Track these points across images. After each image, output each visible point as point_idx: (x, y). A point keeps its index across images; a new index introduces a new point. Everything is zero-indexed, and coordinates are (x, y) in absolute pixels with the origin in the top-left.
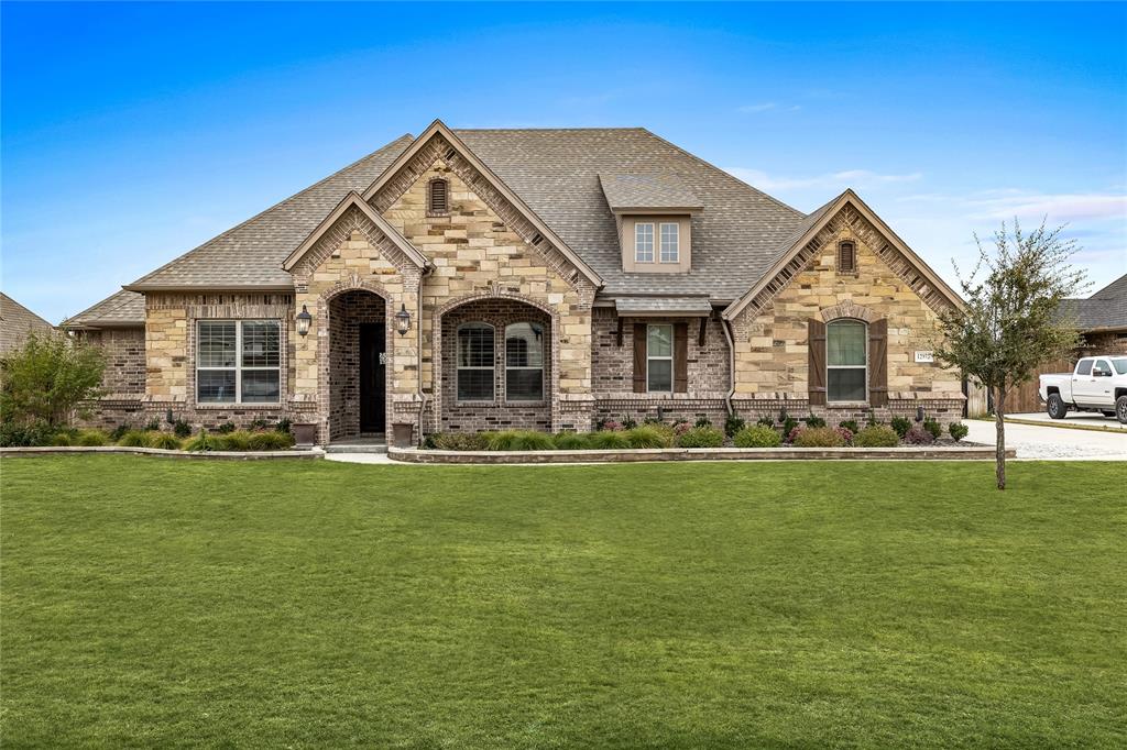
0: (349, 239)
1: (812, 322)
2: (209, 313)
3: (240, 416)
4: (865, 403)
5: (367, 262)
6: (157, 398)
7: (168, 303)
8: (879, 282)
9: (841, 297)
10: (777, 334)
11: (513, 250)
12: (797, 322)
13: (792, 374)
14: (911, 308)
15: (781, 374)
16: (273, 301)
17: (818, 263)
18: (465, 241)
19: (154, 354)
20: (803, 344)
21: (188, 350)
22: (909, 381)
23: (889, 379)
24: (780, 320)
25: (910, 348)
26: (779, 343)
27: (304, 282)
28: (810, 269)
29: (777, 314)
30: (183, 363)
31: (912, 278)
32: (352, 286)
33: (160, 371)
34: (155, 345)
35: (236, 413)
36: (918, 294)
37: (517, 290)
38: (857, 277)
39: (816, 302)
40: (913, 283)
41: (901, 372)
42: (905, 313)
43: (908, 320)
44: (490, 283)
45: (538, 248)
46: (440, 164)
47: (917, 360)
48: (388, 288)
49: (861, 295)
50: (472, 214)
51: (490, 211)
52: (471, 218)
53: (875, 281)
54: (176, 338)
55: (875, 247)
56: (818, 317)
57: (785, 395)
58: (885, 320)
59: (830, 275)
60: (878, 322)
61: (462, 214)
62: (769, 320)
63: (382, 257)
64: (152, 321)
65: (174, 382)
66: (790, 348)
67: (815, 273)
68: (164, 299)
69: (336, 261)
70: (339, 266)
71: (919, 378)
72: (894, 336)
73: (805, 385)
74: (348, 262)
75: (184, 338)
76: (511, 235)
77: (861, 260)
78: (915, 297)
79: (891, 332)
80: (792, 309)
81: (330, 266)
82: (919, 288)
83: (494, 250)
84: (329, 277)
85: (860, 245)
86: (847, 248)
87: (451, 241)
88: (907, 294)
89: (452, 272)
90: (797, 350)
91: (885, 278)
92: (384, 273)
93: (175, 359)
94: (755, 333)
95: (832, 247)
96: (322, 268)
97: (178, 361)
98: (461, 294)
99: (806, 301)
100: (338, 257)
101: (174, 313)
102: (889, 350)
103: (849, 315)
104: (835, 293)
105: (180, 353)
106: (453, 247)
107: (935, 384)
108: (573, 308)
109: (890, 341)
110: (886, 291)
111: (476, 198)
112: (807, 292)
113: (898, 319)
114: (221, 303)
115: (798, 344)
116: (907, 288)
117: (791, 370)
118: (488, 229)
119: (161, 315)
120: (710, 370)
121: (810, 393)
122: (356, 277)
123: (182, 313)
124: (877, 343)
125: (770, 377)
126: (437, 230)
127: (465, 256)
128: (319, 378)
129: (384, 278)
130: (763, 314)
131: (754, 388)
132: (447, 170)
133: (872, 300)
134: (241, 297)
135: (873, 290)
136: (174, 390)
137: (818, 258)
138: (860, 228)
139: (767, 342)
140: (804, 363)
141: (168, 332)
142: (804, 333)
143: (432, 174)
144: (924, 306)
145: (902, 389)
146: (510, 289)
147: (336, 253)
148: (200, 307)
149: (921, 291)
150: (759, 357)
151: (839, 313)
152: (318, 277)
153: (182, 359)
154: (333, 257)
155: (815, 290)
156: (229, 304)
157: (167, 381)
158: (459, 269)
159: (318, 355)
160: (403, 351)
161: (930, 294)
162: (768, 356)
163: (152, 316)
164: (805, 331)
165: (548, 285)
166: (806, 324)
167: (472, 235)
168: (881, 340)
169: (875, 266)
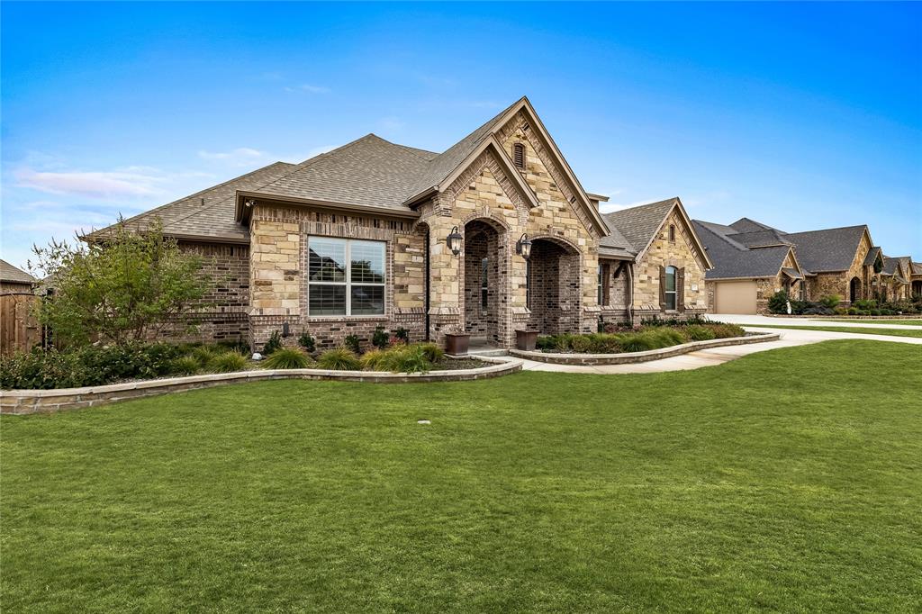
0: (482, 175)
1: (661, 267)
2: (323, 230)
3: (352, 328)
4: (677, 311)
5: (494, 196)
6: (267, 312)
7: (280, 216)
9: (670, 255)
10: (649, 273)
11: (561, 205)
12: (656, 267)
13: (654, 295)
14: (691, 262)
15: (650, 295)
16: (381, 225)
17: (663, 236)
19: (265, 267)
20: (658, 279)
21: (301, 265)
22: (691, 299)
23: (684, 298)
24: (650, 265)
25: (691, 283)
26: (650, 278)
27: (448, 207)
28: (660, 238)
30: (295, 277)
31: (691, 247)
32: (485, 216)
33: (271, 284)
34: (265, 258)
35: (348, 325)
36: (693, 256)
37: (563, 234)
38: (675, 245)
39: (662, 256)
40: (692, 250)
41: (688, 295)
42: (689, 265)
44: (548, 226)
45: (575, 205)
46: (519, 132)
47: (692, 289)
48: (509, 221)
49: (676, 254)
50: (539, 174)
51: (548, 174)
52: (538, 177)
53: (681, 247)
54: (288, 252)
55: (681, 230)
56: (663, 265)
57: (652, 307)
58: (684, 268)
59: (667, 243)
60: (681, 269)
61: (533, 173)
62: (647, 266)
63: (504, 194)
64: (263, 233)
65: (286, 295)
67: (662, 241)
68: (275, 212)
69: (472, 191)
70: (474, 197)
72: (686, 277)
73: (658, 301)
74: (482, 195)
75: (298, 252)
76: (560, 194)
77: (676, 235)
79: (685, 274)
80: (654, 259)
81: (468, 196)
82: (693, 253)
83: (550, 203)
84: (467, 206)
85: (676, 227)
86: (671, 229)
88: (690, 256)
90: (655, 282)
91: (684, 248)
92: (506, 208)
93: (287, 273)
94: (641, 272)
95: (667, 227)
96: (462, 196)
97: (290, 275)
99: (659, 256)
100: (474, 189)
101: (287, 227)
102: (685, 284)
103: (673, 264)
104: (668, 252)
105: (292, 267)
107: (697, 301)
108: (590, 249)
110: (684, 253)
111: (540, 162)
112: (658, 251)
113: (688, 268)
114: (334, 222)
115: (656, 279)
116: (690, 252)
117: (654, 293)
118: (547, 187)
119: (272, 228)
121: (660, 306)
122: (487, 208)
123: (296, 228)
125: (647, 297)
128: (459, 294)
129: (506, 212)
130: (644, 262)
131: (641, 303)
132: (525, 138)
133: (680, 257)
134: (353, 218)
135: (680, 252)
136: (286, 304)
137: (663, 233)
138: (676, 219)
139: (645, 277)
140: (658, 289)
141: (280, 245)
142: (658, 273)
143: (515, 139)
144: (694, 262)
145: (688, 303)
146: (559, 233)
147: (473, 185)
148: (314, 224)
150: (643, 286)
151: (670, 263)
152: (460, 204)
153: (295, 273)
154: (471, 188)
155: (662, 250)
156: (341, 223)
157: (278, 295)
159: (459, 274)
160: (518, 272)
161: (697, 256)
162: (646, 285)
163: (262, 227)
165: (578, 232)
166: (659, 268)
167: (538, 190)
168: (682, 279)
169: (680, 239)
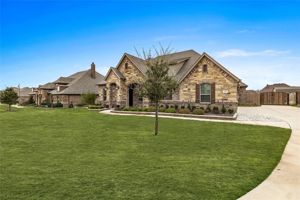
1: (196, 84)
4: (209, 103)
7: (101, 86)
8: (213, 74)
9: (203, 78)
10: (189, 87)
11: (137, 74)
12: (193, 84)
13: (192, 96)
14: (222, 79)
15: (190, 96)
17: (198, 71)
18: (130, 73)
20: (194, 89)
22: (221, 98)
23: (216, 97)
24: (189, 84)
25: (222, 89)
26: (189, 89)
28: (196, 72)
29: (188, 83)
31: (222, 72)
32: (112, 82)
36: (224, 76)
38: (207, 73)
39: (197, 80)
40: (222, 73)
41: (219, 96)
42: (220, 81)
43: (221, 82)
44: (133, 80)
45: (140, 74)
46: (126, 60)
47: (223, 92)
49: (209, 77)
50: (131, 69)
51: (133, 68)
53: (212, 73)
55: (212, 65)
56: (198, 83)
57: (190, 101)
58: (215, 83)
59: (201, 73)
60: (213, 83)
62: (187, 84)
66: (192, 90)
67: (198, 73)
70: (111, 79)
71: (224, 97)
72: (217, 87)
73: (195, 99)
76: (136, 71)
77: (208, 69)
78: (223, 77)
79: (216, 86)
80: (192, 81)
82: (224, 74)
83: (134, 75)
84: (110, 81)
85: (208, 65)
86: (205, 67)
87: (128, 74)
88: (221, 76)
89: (128, 79)
90: (193, 91)
91: (215, 73)
94: (184, 87)
95: (201, 67)
98: (130, 83)
99: (195, 80)
102: (216, 90)
103: (205, 82)
104: (202, 77)
105: (102, 94)
106: (128, 75)
107: (228, 98)
109: (216, 88)
110: (215, 76)
111: (131, 66)
112: (195, 77)
113: (218, 82)
115: (193, 89)
116: (221, 75)
117: (192, 95)
118: (133, 71)
120: (176, 96)
121: (196, 100)
124: (212, 89)
125: (187, 97)
126: (126, 72)
127: (130, 76)
129: (116, 81)
130: (186, 83)
131: (184, 99)
132: (128, 61)
133: (211, 78)
135: (212, 76)
137: (198, 70)
138: (208, 61)
139: (187, 89)
140: (195, 94)
141: (101, 91)
142: (195, 87)
143: (126, 62)
144: (225, 79)
145: (219, 100)
146: (136, 81)
147: (111, 77)
149: (225, 75)
150: (185, 92)
151: (203, 82)
155: (197, 77)
157: (101, 98)
158: (129, 78)
161: (227, 76)
162: (187, 92)
164: (195, 86)
166: (195, 85)
167: (131, 72)
168: (213, 88)
169: (212, 70)
